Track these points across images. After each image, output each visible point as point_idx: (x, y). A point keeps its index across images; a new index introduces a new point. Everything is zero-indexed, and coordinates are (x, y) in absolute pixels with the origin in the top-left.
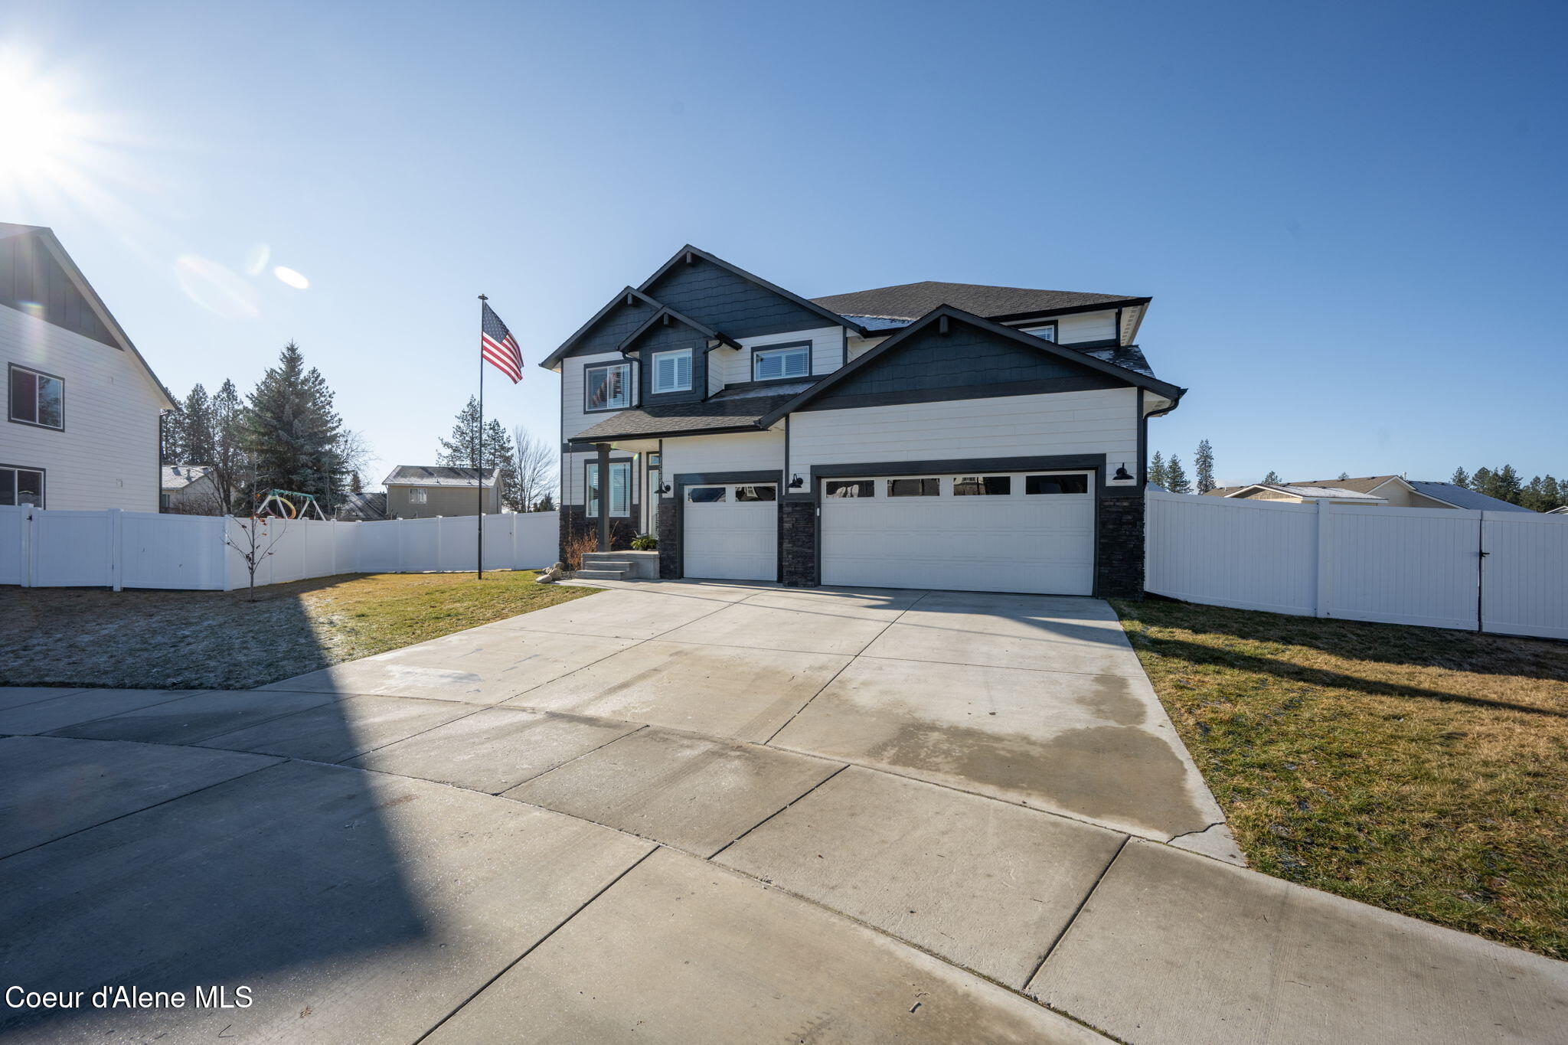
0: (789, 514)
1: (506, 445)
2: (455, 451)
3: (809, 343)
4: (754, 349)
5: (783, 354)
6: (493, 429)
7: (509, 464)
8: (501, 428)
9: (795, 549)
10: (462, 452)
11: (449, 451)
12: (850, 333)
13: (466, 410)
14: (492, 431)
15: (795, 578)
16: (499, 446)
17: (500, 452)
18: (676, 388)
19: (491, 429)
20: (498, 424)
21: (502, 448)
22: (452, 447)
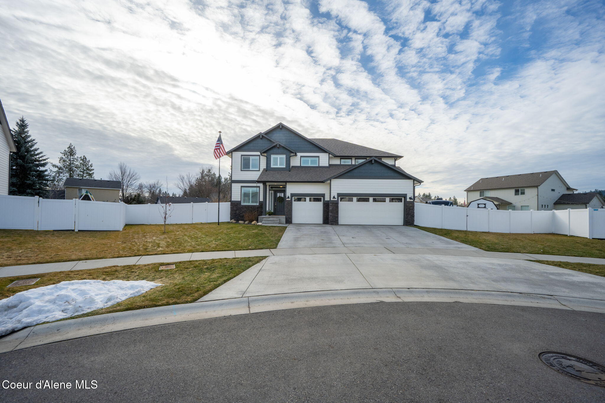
0: (331, 205)
1: (90, 168)
2: (59, 169)
3: (318, 157)
4: (301, 157)
5: (310, 159)
6: (83, 160)
7: (91, 177)
8: (88, 160)
9: (333, 215)
10: (63, 170)
11: (56, 169)
12: (331, 156)
13: (67, 150)
14: (82, 161)
15: (333, 223)
16: (86, 168)
17: (86, 171)
18: (279, 166)
19: (81, 160)
20: (85, 158)
21: (88, 169)
22: (57, 167)
